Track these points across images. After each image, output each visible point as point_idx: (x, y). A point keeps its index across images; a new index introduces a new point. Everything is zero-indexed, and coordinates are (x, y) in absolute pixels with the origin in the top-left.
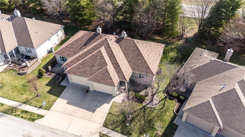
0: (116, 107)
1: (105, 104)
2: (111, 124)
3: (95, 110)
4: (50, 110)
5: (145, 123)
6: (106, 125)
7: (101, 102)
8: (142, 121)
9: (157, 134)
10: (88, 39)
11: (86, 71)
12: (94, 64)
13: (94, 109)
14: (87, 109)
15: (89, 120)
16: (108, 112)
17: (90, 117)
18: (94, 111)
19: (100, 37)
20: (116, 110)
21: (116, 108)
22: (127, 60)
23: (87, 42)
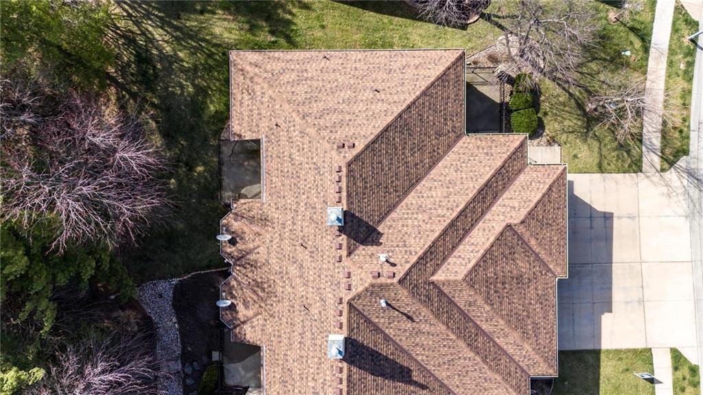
0: (575, 156)
1: (575, 193)
2: (628, 152)
3: (605, 213)
4: (649, 347)
5: (595, 59)
6: (636, 164)
7: (575, 210)
8: (592, 69)
9: (618, 20)
10: (380, 380)
11: (538, 295)
12: (513, 278)
13: (603, 220)
14: (608, 239)
15: (637, 218)
16: (597, 176)
17: (629, 217)
18: (607, 216)
19: (362, 327)
20: (586, 152)
21: (579, 156)
23: (392, 378)
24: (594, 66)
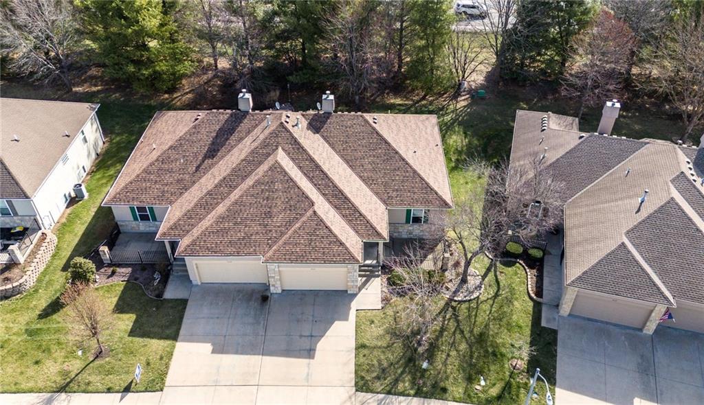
0: (372, 322)
1: (336, 322)
2: (378, 378)
3: (315, 350)
4: (165, 389)
5: (471, 347)
6: (364, 385)
7: (320, 321)
8: (459, 344)
9: (514, 369)
10: (214, 134)
13: (308, 348)
14: (288, 352)
15: (306, 384)
16: (354, 345)
17: (308, 375)
18: (312, 352)
19: (253, 122)
20: (375, 333)
21: (373, 325)
22: (361, 177)
23: (213, 143)
24: (463, 346)
